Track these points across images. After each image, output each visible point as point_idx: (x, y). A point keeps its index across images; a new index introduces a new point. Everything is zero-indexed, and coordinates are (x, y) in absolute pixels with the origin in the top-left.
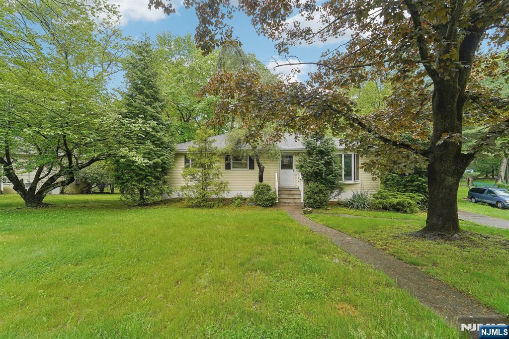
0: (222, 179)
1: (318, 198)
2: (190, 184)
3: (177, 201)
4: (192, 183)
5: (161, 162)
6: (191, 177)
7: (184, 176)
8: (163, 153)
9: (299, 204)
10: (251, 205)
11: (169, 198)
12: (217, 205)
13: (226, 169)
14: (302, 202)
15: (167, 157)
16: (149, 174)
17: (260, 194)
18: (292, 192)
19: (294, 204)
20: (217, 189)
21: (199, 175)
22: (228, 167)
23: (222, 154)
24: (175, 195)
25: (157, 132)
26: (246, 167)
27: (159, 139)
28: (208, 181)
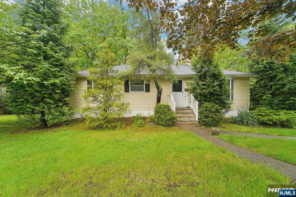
0: (123, 100)
1: (215, 117)
2: (91, 105)
3: (80, 121)
4: (94, 104)
5: (60, 83)
6: (93, 99)
7: (86, 98)
8: (62, 74)
9: (194, 122)
10: (152, 124)
11: (71, 119)
12: (119, 126)
13: (125, 92)
14: (197, 120)
15: (66, 79)
16: (47, 96)
17: (161, 114)
18: (185, 111)
19: (190, 123)
20: (119, 110)
21: (101, 97)
22: (127, 90)
23: (123, 78)
24: (77, 116)
25: (56, 52)
26: (143, 90)
27: (58, 60)
28: (110, 102)
